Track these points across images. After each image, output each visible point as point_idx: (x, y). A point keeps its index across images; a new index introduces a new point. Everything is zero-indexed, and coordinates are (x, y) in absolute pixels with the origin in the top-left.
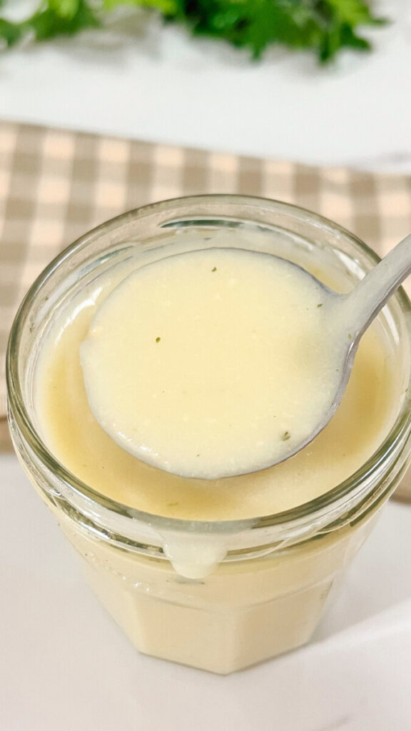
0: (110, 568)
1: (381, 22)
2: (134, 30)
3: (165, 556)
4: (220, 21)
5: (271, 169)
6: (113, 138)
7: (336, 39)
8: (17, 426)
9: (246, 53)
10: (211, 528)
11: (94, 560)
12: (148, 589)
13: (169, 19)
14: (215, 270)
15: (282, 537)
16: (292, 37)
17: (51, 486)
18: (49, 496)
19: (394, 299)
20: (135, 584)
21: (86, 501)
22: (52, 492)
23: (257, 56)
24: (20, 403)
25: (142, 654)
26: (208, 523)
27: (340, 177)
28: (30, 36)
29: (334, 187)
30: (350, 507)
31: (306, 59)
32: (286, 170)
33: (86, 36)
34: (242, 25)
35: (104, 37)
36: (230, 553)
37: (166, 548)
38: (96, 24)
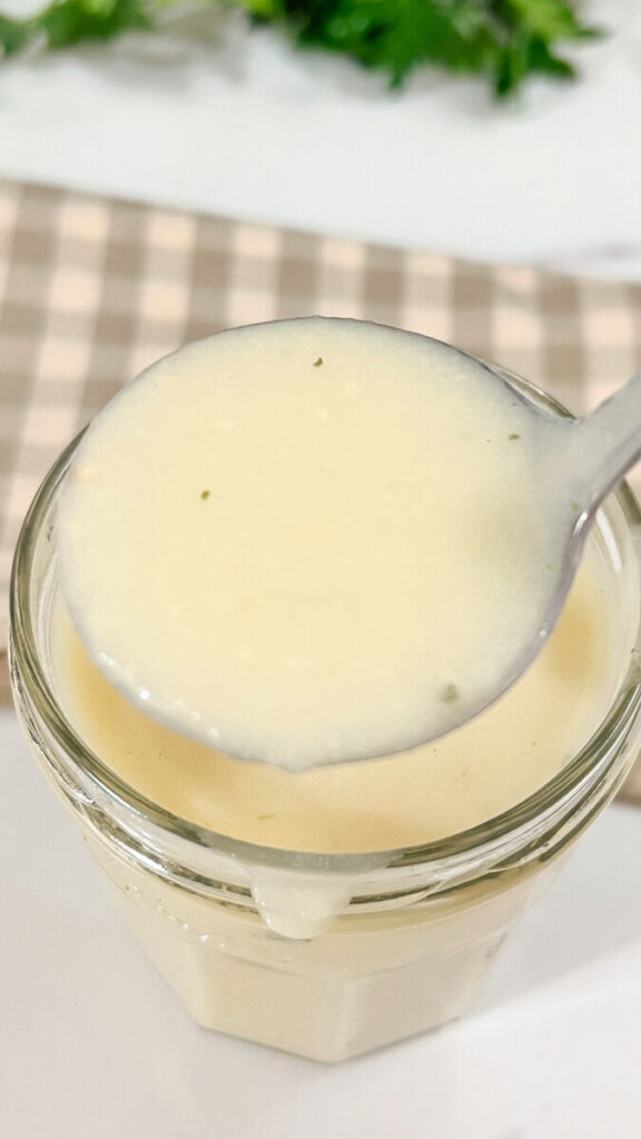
0: (165, 911)
1: (590, 34)
2: (204, 36)
3: (254, 903)
4: (339, 27)
5: (417, 266)
6: (171, 211)
7: (521, 59)
8: (25, 689)
9: (380, 78)
10: (327, 864)
11: (138, 896)
12: (223, 945)
13: (259, 20)
14: (320, 362)
15: (436, 877)
16: (453, 54)
17: (79, 788)
18: (73, 801)
19: (614, 501)
20: (203, 935)
21: (133, 816)
22: (79, 796)
23: (397, 84)
24: (32, 655)
25: (203, 1029)
26: (323, 856)
27: (524, 282)
28: (40, 41)
29: (514, 298)
30: (542, 831)
31: (474, 89)
32: (440, 269)
33: (128, 42)
34: (375, 34)
35: (155, 45)
36: (356, 901)
37: (255, 891)
38: (144, 24)
